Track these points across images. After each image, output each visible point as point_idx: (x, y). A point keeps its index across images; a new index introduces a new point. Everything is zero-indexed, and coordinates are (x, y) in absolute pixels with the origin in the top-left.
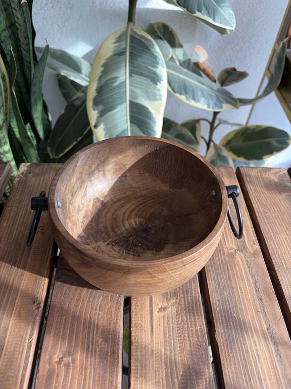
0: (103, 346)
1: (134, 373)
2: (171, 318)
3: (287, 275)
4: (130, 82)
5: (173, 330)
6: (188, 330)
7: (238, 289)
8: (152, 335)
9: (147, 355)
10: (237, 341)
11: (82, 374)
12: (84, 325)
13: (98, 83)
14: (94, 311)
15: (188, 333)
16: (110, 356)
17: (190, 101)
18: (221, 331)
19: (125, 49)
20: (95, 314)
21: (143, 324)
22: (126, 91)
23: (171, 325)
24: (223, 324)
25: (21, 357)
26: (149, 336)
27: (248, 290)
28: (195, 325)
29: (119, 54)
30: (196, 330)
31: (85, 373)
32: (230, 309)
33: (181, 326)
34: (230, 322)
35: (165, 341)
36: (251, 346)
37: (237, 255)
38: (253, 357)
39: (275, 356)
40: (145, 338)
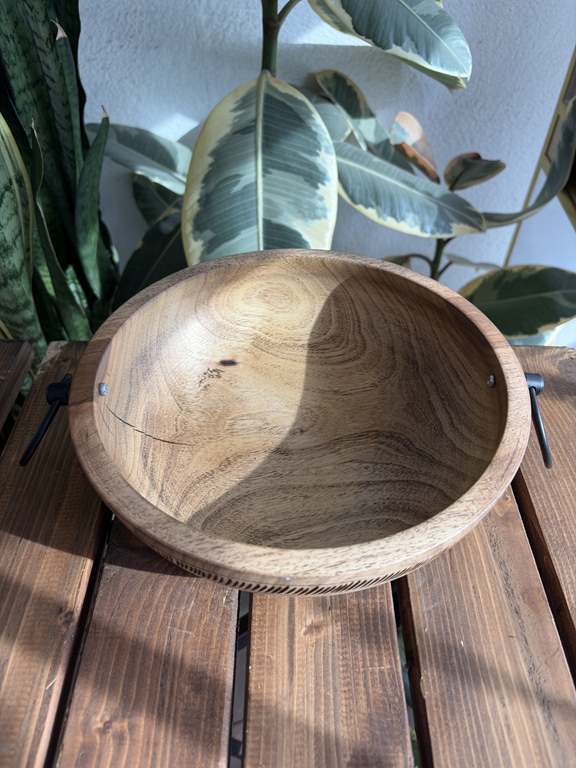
0: (192, 700)
1: (252, 757)
2: (330, 647)
4: (265, 183)
5: (334, 671)
6: (364, 671)
7: (469, 591)
8: (291, 679)
9: (280, 722)
10: (465, 697)
11: (147, 755)
12: (156, 658)
13: (203, 188)
14: (176, 630)
15: (365, 677)
16: (205, 722)
17: (385, 220)
18: (433, 675)
19: (255, 120)
20: (179, 636)
21: (274, 658)
22: (257, 201)
23: (330, 660)
24: (437, 661)
25: (30, 718)
26: (285, 682)
27: (491, 592)
28: (380, 661)
29: (243, 130)
30: (381, 672)
31: (154, 754)
32: (452, 629)
33: (350, 663)
34: (451, 657)
35: (317, 693)
36: (495, 706)
38: (497, 730)
39: (543, 727)
40: (277, 686)
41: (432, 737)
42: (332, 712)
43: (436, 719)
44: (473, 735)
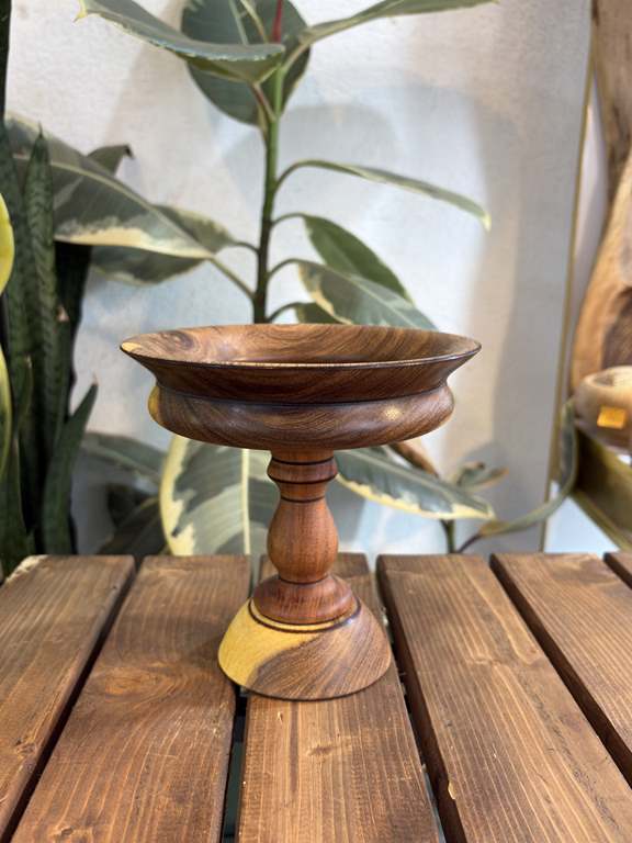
0: (173, 809)
2: (340, 764)
3: (614, 696)
5: (345, 783)
6: (382, 782)
7: (499, 717)
8: (294, 790)
9: (280, 823)
10: (502, 797)
12: (131, 775)
14: (157, 755)
15: (383, 787)
16: (189, 825)
17: (379, 497)
18: (462, 779)
20: (160, 759)
21: (273, 774)
22: (242, 461)
23: (341, 774)
26: (287, 792)
27: (524, 717)
28: (400, 774)
30: (402, 782)
32: (483, 746)
33: (365, 776)
34: (482, 765)
35: (326, 801)
36: (537, 801)
37: (496, 668)
38: (543, 822)
39: (599, 819)
40: (277, 796)
41: (466, 830)
42: (344, 816)
43: (469, 815)
44: (515, 828)
